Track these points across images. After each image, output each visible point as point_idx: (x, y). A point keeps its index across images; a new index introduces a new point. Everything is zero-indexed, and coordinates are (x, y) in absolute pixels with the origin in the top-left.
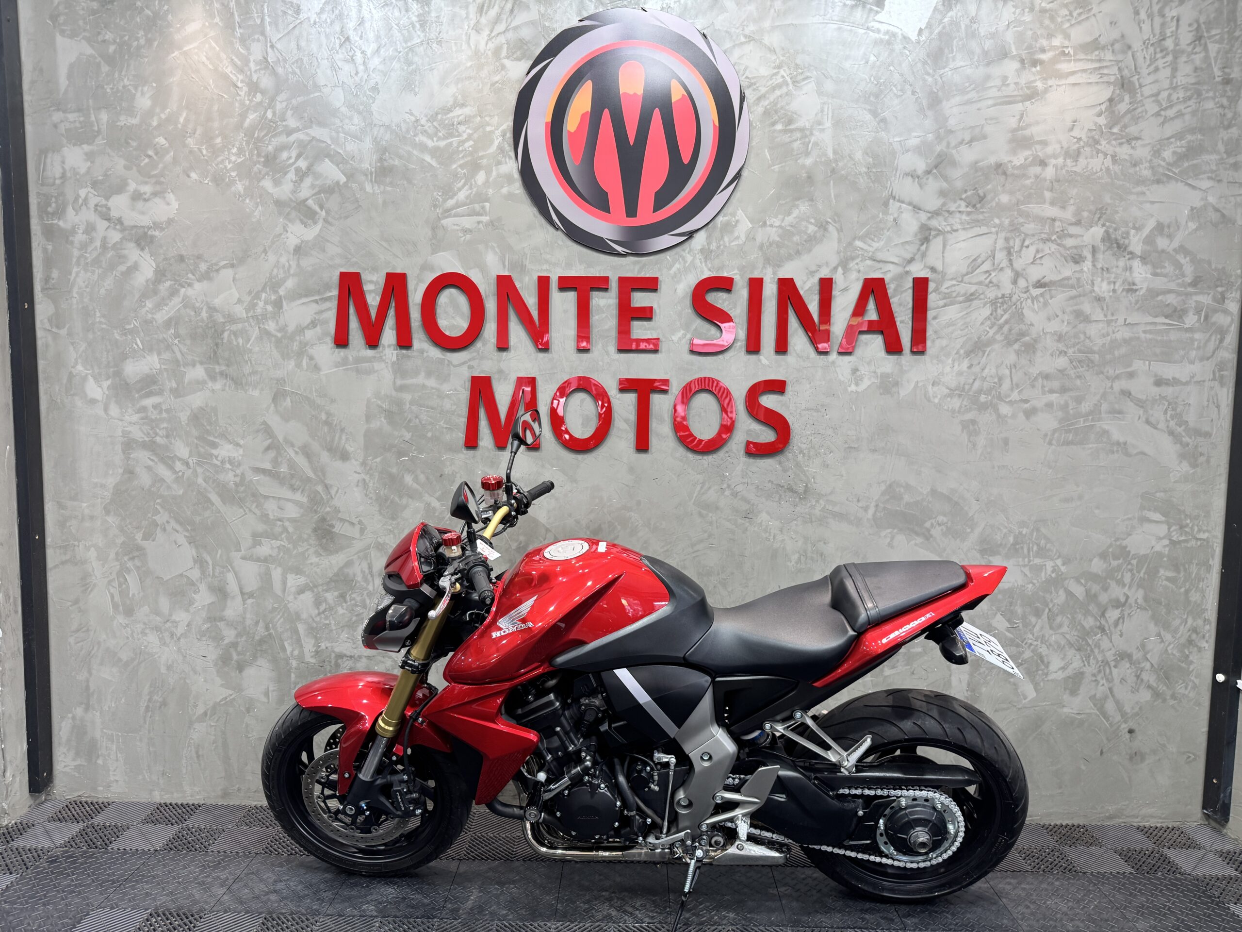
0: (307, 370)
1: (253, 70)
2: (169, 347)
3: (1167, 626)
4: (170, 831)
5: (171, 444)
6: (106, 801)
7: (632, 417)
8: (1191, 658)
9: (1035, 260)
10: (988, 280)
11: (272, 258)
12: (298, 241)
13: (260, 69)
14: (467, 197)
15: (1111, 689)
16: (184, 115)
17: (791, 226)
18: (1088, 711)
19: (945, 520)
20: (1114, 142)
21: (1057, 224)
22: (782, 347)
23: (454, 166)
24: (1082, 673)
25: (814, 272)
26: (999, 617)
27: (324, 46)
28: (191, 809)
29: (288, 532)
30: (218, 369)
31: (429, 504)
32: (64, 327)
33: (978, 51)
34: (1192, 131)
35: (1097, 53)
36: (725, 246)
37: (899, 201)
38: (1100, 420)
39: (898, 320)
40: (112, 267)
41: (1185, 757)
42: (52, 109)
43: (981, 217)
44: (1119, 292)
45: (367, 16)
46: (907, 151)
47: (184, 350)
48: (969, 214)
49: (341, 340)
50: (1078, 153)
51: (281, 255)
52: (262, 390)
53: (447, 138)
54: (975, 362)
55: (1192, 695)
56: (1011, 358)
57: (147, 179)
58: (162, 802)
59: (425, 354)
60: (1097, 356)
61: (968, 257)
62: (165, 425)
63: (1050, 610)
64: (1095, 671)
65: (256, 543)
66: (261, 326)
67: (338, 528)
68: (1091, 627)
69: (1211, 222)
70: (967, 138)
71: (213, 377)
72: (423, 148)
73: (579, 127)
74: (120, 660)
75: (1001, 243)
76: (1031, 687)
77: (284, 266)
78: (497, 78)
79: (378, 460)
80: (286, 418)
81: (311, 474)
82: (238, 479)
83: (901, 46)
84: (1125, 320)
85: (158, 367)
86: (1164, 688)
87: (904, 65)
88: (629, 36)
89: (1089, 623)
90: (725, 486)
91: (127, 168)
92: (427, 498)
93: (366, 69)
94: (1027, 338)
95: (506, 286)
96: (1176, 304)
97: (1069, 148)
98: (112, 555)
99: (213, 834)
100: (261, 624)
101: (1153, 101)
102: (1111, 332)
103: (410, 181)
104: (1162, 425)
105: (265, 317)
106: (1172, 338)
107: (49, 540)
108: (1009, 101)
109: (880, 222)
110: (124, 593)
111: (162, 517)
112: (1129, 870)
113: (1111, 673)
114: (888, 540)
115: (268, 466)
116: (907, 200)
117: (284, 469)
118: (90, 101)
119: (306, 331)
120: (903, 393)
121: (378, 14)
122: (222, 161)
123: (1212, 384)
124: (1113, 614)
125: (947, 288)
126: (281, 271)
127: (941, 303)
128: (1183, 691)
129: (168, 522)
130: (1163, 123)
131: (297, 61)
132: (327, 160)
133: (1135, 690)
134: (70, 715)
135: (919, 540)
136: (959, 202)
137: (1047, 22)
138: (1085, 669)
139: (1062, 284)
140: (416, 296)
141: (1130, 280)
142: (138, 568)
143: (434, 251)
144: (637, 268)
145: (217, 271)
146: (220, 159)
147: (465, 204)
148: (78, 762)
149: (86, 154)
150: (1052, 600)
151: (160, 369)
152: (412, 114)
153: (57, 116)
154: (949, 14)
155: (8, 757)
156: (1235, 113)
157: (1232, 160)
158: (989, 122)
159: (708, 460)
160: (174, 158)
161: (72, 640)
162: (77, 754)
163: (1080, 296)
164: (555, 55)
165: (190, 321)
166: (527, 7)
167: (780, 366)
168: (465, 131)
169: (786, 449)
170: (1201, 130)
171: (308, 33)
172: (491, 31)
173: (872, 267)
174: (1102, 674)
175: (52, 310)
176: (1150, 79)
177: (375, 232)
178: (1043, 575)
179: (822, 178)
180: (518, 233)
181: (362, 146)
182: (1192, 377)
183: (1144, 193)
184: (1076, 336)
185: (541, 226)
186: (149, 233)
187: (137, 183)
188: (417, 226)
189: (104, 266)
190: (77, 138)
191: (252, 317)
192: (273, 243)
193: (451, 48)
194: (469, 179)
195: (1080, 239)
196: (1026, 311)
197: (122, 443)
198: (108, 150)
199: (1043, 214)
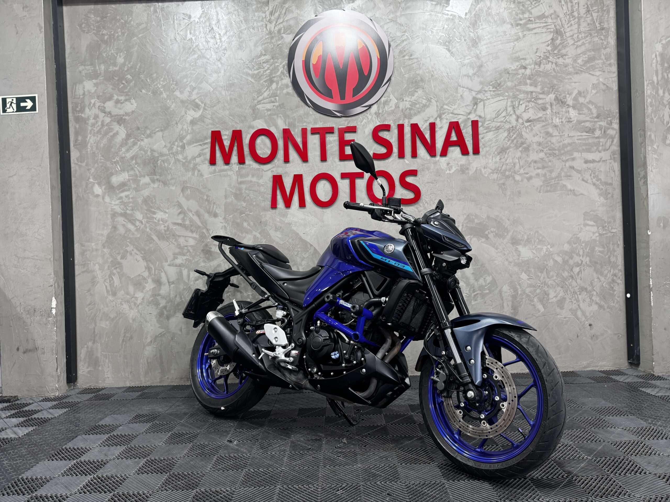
0: (197, 176)
1: (170, 44)
2: (132, 169)
3: (602, 274)
4: (138, 393)
5: (134, 213)
6: (103, 387)
7: (348, 190)
8: (614, 288)
9: (525, 110)
10: (505, 121)
11: (180, 126)
12: (192, 118)
13: (173, 43)
14: (268, 95)
15: (579, 305)
16: (139, 65)
17: (415, 101)
18: (569, 316)
19: (495, 230)
20: (555, 57)
21: (534, 94)
22: (414, 155)
23: (262, 82)
24: (565, 298)
25: (427, 120)
26: (523, 273)
27: (202, 32)
28: (145, 388)
29: (190, 252)
30: (155, 177)
31: (255, 236)
32: (84, 162)
33: (492, 21)
34: (589, 51)
35: (544, 19)
36: (386, 111)
37: (462, 87)
38: (561, 180)
39: (466, 140)
40: (106, 133)
41: (617, 336)
42: (79, 65)
43: (499, 92)
44: (564, 122)
45: (221, 18)
46: (464, 66)
47: (140, 170)
48: (494, 91)
49: (213, 161)
50: (540, 63)
51: (184, 124)
52: (176, 186)
53: (258, 69)
55: (617, 306)
56: (519, 154)
57: (122, 94)
58: (131, 386)
59: (251, 166)
60: (557, 152)
61: (496, 111)
62: (131, 205)
63: (547, 269)
64: (571, 297)
65: (175, 258)
66: (176, 157)
67: (213, 249)
68: (567, 276)
69: (602, 90)
70: (491, 58)
71: (153, 181)
72: (248, 74)
73: (317, 62)
74: (110, 317)
75: (509, 104)
76: (542, 306)
77: (185, 130)
78: (280, 42)
79: (231, 216)
80: (188, 199)
81: (200, 224)
82: (166, 228)
83: (458, 21)
84: (568, 135)
85: (128, 178)
86: (604, 303)
87: (460, 29)
89: (566, 274)
91: (112, 89)
92: (254, 233)
93: (221, 41)
94: (525, 145)
95: (287, 133)
96: (590, 126)
97: (536, 60)
98: (106, 267)
100: (178, 296)
101: (571, 39)
102: (562, 140)
103: (242, 89)
104: (590, 181)
105: (177, 153)
106: (590, 142)
107: (76, 262)
108: (508, 42)
109: (455, 96)
110: (112, 285)
111: (130, 248)
112: (594, 382)
113: (578, 297)
115: (180, 221)
116: (466, 87)
117: (187, 222)
118: (96, 60)
119: (196, 159)
120: (471, 173)
121: (225, 18)
122: (157, 84)
123: (610, 161)
124: (576, 270)
125: (487, 125)
126: (184, 132)
127: (485, 131)
128: (612, 304)
130: (576, 48)
132: (204, 82)
133: (590, 305)
134: (86, 346)
135: (483, 240)
136: (489, 86)
137: (521, 7)
138: (566, 296)
139: (538, 120)
140: (246, 140)
141: (569, 117)
142: (118, 273)
143: (254, 120)
144: (346, 123)
145: (155, 133)
146: (155, 83)
147: (267, 98)
148: (89, 369)
149: (94, 84)
150: (547, 265)
152: (242, 60)
153: (81, 68)
154: (479, 6)
155: (58, 363)
156: (608, 42)
157: (608, 62)
158: (500, 51)
160: (135, 84)
161: (87, 309)
162: (89, 365)
163: (547, 125)
164: (305, 32)
165: (143, 156)
166: (292, 12)
167: (414, 164)
168: (266, 66)
169: (419, 201)
170: (593, 50)
171: (195, 27)
172: (276, 23)
173: (452, 117)
174: (574, 298)
175: (78, 154)
176: (569, 30)
177: (227, 112)
178: (542, 253)
179: (427, 79)
180: (291, 110)
181: (219, 75)
182: (601, 159)
183: (571, 79)
184: (547, 143)
185: (302, 106)
186: (124, 117)
187: (118, 96)
188: (246, 109)
189: (102, 133)
190: (91, 77)
191: (171, 153)
192: (180, 119)
193: (258, 30)
194: (269, 87)
195: (544, 100)
196: (523, 133)
197: (111, 214)
198: (105, 82)
199: (527, 90)
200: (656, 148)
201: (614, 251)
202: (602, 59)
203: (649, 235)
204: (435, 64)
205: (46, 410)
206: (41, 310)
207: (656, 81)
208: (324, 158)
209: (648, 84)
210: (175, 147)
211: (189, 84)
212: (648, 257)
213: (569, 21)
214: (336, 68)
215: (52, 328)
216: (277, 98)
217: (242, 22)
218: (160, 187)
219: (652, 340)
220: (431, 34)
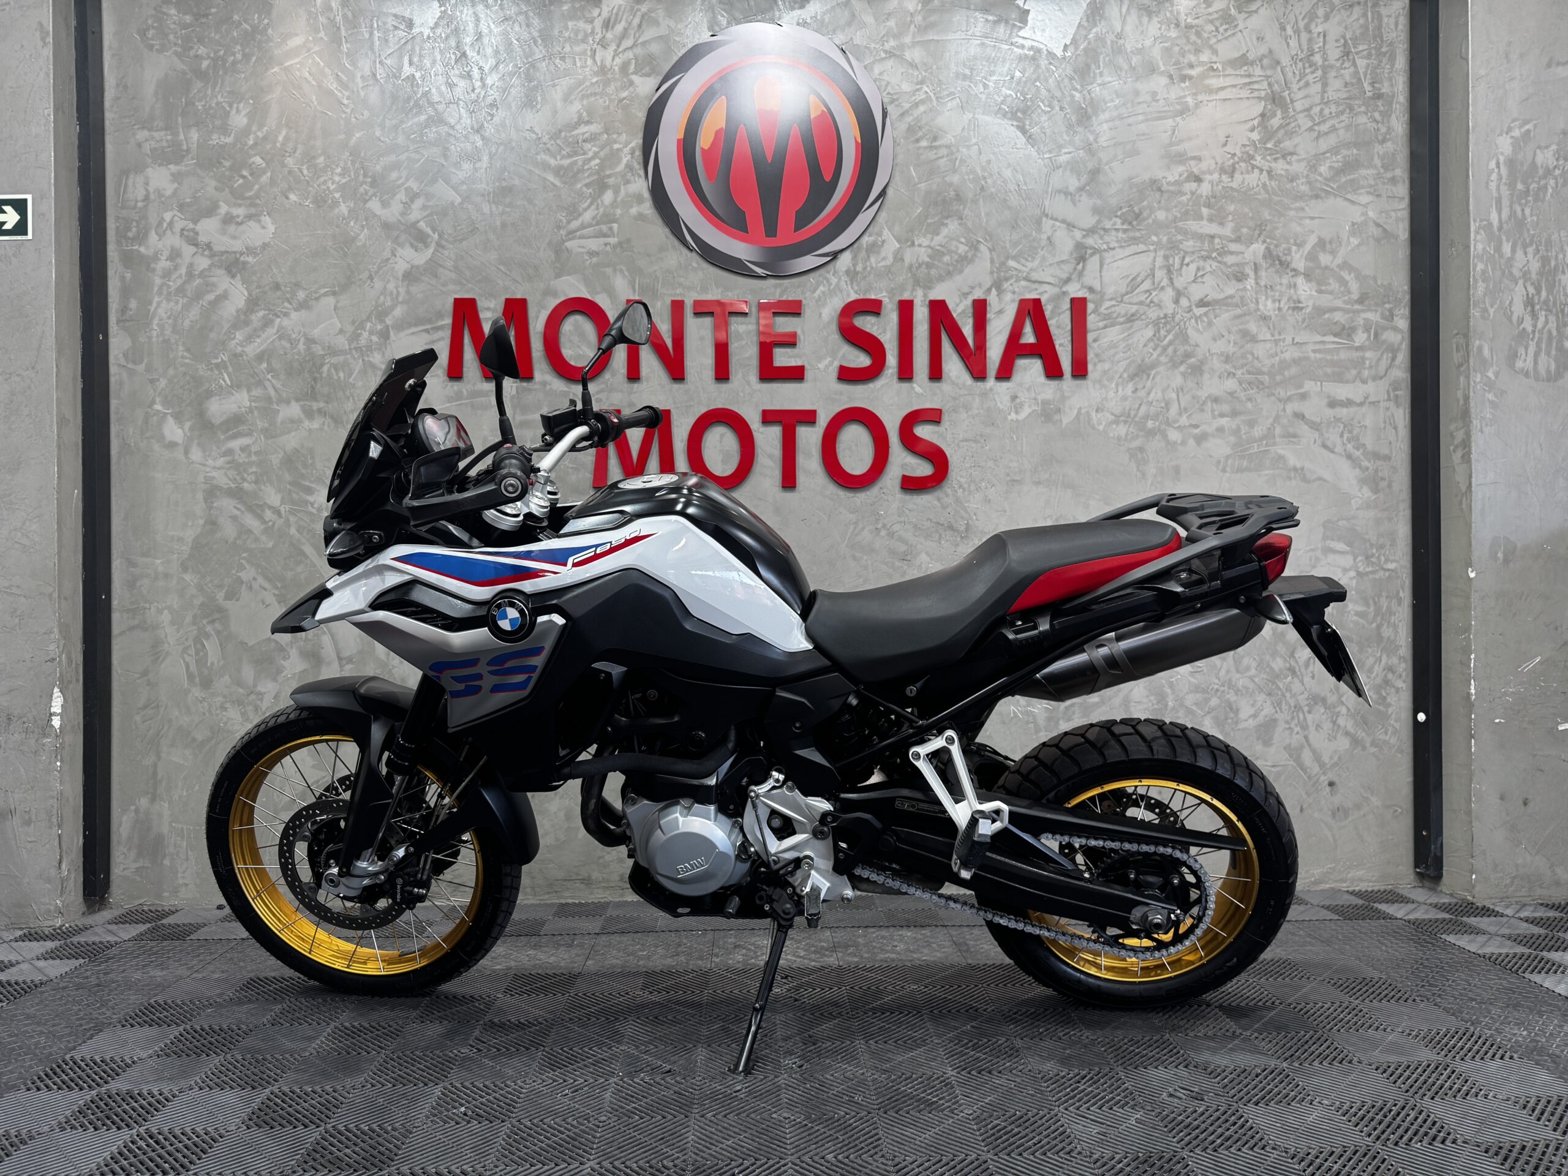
1: (360, 86)
2: (260, 383)
5: (260, 490)
6: (173, 909)
7: (777, 452)
8: (1389, 700)
9: (1196, 278)
10: (1148, 300)
11: (378, 284)
12: (407, 266)
13: (368, 86)
14: (593, 219)
15: (1306, 737)
16: (284, 133)
17: (941, 246)
18: (1283, 763)
20: (1268, 158)
21: (1217, 241)
22: (936, 373)
23: (579, 186)
24: (1275, 721)
25: (968, 294)
27: (439, 62)
30: (315, 406)
32: (141, 362)
33: (1125, 66)
34: (1347, 145)
35: (1245, 68)
36: (872, 268)
37: (1052, 219)
38: (1275, 444)
39: (1057, 343)
40: (198, 295)
41: (1391, 811)
42: (136, 127)
43: (1138, 234)
44: (1285, 311)
45: (485, 31)
46: (1058, 168)
47: (278, 385)
48: (1125, 231)
49: (455, 372)
50: (1234, 170)
51: (389, 281)
53: (569, 156)
54: (1140, 386)
55: (1393, 741)
56: (1178, 380)
57: (240, 202)
59: (548, 387)
60: (1266, 377)
61: (1128, 276)
62: (254, 469)
66: (366, 359)
68: (1280, 669)
69: (1373, 237)
70: (1120, 154)
71: (309, 414)
72: (546, 166)
73: (714, 144)
74: (194, 740)
75: (1160, 261)
77: (391, 293)
78: (625, 94)
83: (1047, 62)
84: (1293, 339)
85: (248, 404)
86: (1364, 734)
87: (1050, 81)
89: (1278, 664)
90: (879, 526)
91: (216, 189)
93: (484, 85)
94: (1193, 360)
96: (1342, 321)
97: (1223, 163)
98: (189, 619)
101: (1306, 116)
102: (1279, 350)
103: (530, 202)
104: (1339, 449)
105: (369, 348)
106: (1343, 358)
107: (115, 603)
108: (1160, 117)
109: (1034, 240)
110: (201, 661)
111: (248, 574)
112: (1337, 917)
113: (1305, 719)
116: (1060, 218)
118: (179, 119)
120: (1066, 419)
121: (496, 30)
123: (1387, 404)
124: (1303, 655)
125: (1107, 309)
126: (389, 299)
127: (1101, 324)
128: (1382, 737)
129: (254, 579)
130: (1317, 138)
132: (442, 182)
133: (1332, 738)
134: (133, 808)
136: (1115, 219)
137: (1193, 38)
138: (1277, 716)
139: (1226, 302)
140: (537, 324)
141: (1295, 297)
142: (218, 633)
143: (558, 276)
144: (778, 291)
145: (317, 299)
146: (322, 179)
147: (591, 226)
148: (140, 864)
149: (172, 175)
151: (250, 408)
152: (533, 132)
153: (142, 135)
154: (1094, 30)
155: (64, 848)
156: (1389, 128)
157: (1389, 175)
158: (1141, 138)
159: (861, 498)
160: (272, 179)
161: (138, 718)
162: (140, 854)
163: (1245, 315)
164: (687, 71)
165: (286, 354)
166: (657, 23)
167: (935, 394)
168: (591, 149)
169: (944, 483)
170: (1356, 145)
171: (422, 49)
172: (618, 46)
173: (1026, 287)
174: (1296, 721)
175: (127, 343)
176: (1301, 94)
177: (493, 256)
179: (971, 195)
180: (649, 255)
181: (478, 165)
182: (1366, 398)
183: (1303, 209)
184: (1243, 356)
185: (674, 247)
186: (242, 259)
187: (229, 206)
188: (539, 249)
189: (189, 295)
190: (163, 157)
191: (355, 348)
192: (380, 268)
193: (575, 64)
194: (595, 198)
195: (1240, 257)
196: (1190, 332)
197: (204, 491)
198: (199, 171)
199: (1201, 231)
200: (1493, 378)
201: (1391, 613)
202: (1375, 167)
203: (1470, 579)
204: (989, 162)
205: (29, 961)
206: (24, 719)
207: (1496, 223)
208: (722, 372)
209: (1480, 227)
210: (365, 334)
211: (403, 184)
212: (1467, 629)
213: (1303, 75)
214: (758, 161)
215: (50, 763)
216: (615, 226)
217: (535, 42)
218: (326, 428)
219: (1471, 822)
220: (982, 90)
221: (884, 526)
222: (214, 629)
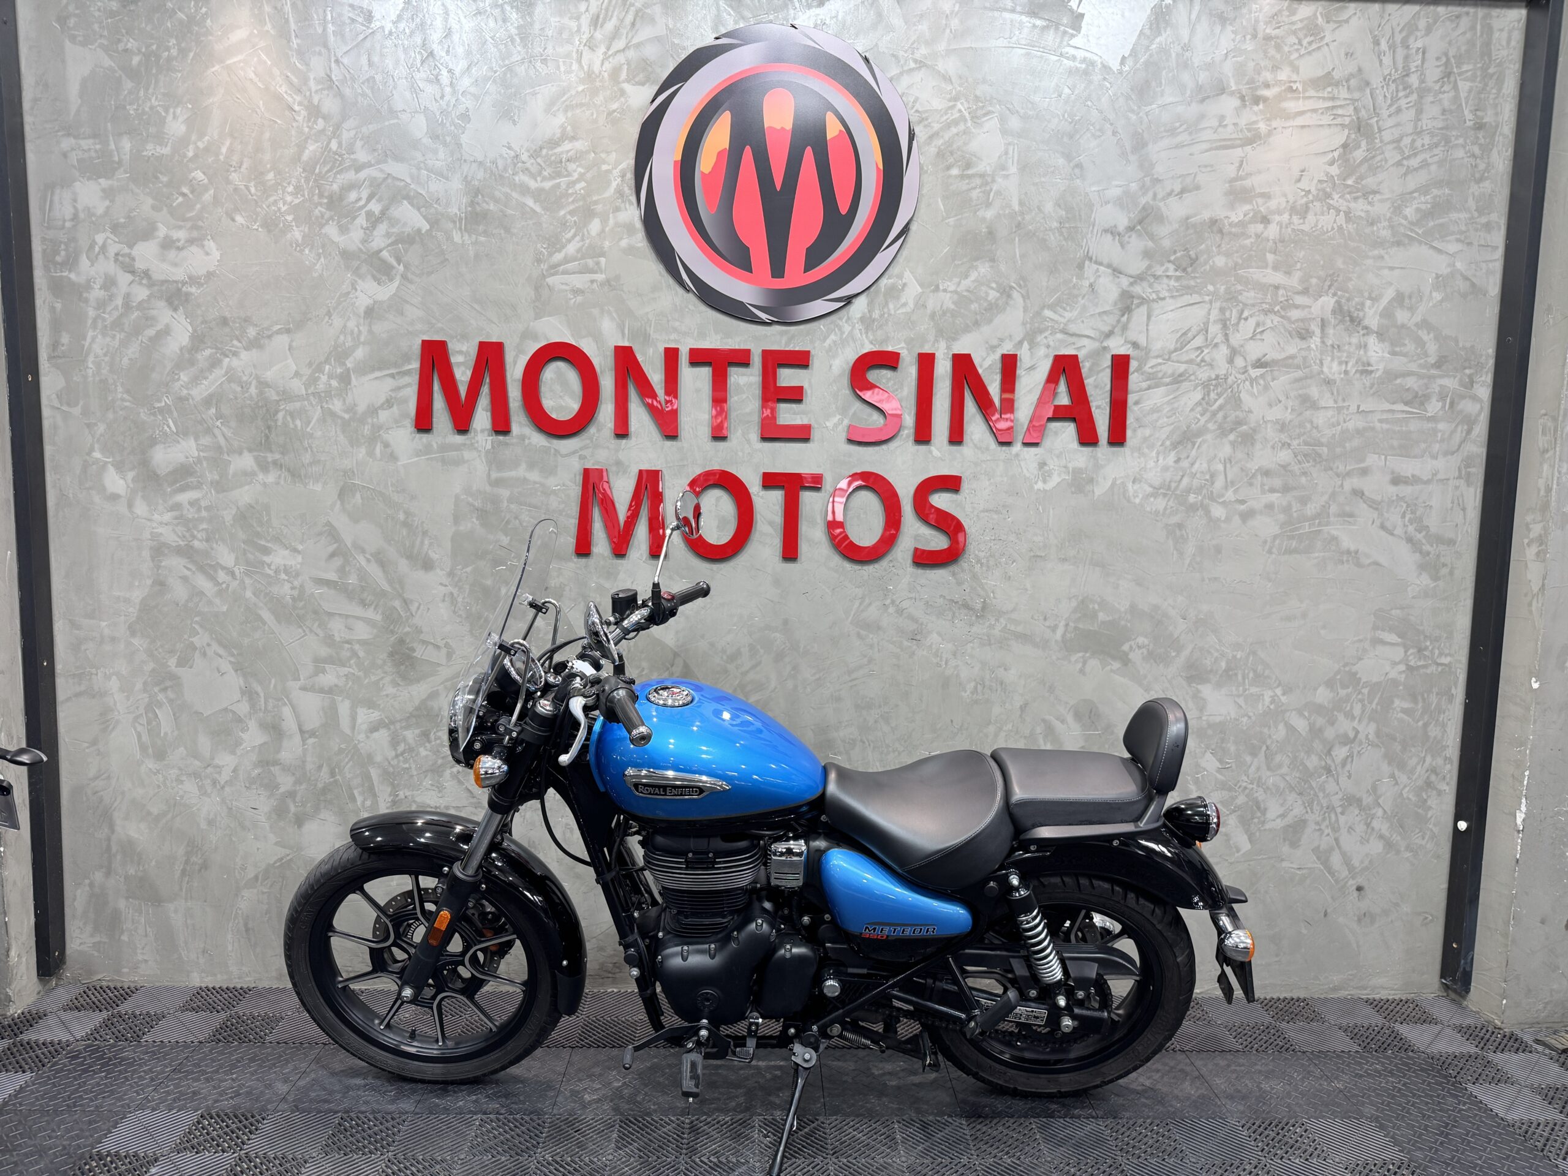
0: (381, 460)
1: (313, 89)
3: (1402, 766)
4: (218, 1019)
5: (212, 549)
6: (132, 985)
7: (778, 518)
8: (1429, 803)
9: (1254, 335)
10: (1199, 359)
11: (337, 322)
12: (371, 302)
13: (322, 89)
14: (579, 250)
15: (1337, 840)
16: (228, 143)
17: (968, 291)
18: (1310, 865)
19: (1146, 641)
20: (1348, 196)
21: (1281, 292)
22: (956, 436)
23: (562, 213)
24: (1304, 821)
25: (996, 347)
26: (1208, 755)
27: (402, 62)
28: (238, 994)
29: (359, 657)
30: (270, 457)
32: (77, 404)
33: (1191, 84)
34: (1439, 184)
35: (1329, 89)
36: (890, 315)
37: (1096, 263)
38: (1328, 524)
39: (1094, 406)
40: (137, 331)
41: (1421, 918)
42: (60, 134)
43: (1192, 283)
44: (1351, 374)
45: (455, 26)
46: (1107, 203)
47: (229, 434)
48: (1178, 279)
49: (423, 422)
50: (1306, 209)
51: (349, 319)
52: (325, 483)
53: (551, 178)
54: (1183, 456)
55: (1428, 846)
56: (1226, 450)
57: (180, 223)
58: (203, 985)
59: (527, 441)
60: (1325, 449)
61: (1177, 331)
62: (204, 526)
63: (1267, 747)
64: (1319, 819)
65: (319, 671)
66: (324, 404)
67: (420, 652)
68: (1315, 768)
69: (1459, 292)
70: (1177, 188)
71: (264, 467)
72: (524, 190)
73: (714, 168)
74: (149, 813)
75: (1215, 314)
76: (1245, 837)
77: (352, 332)
78: (615, 106)
79: (469, 569)
80: (355, 518)
81: (386, 587)
82: (295, 593)
83: (1100, 77)
84: (1359, 407)
85: (196, 454)
86: (1399, 838)
87: (1103, 100)
88: (777, 56)
89: (1313, 762)
90: (888, 602)
91: (154, 208)
93: (454, 92)
94: (1245, 427)
95: (626, 360)
96: (1416, 389)
97: (1295, 202)
98: (139, 686)
99: (270, 1022)
100: (325, 769)
101: (1395, 148)
102: (1341, 419)
103: (507, 230)
104: (1399, 531)
105: (328, 394)
106: (1412, 429)
107: (59, 667)
108: (1226, 145)
109: (1074, 287)
110: (154, 732)
111: (201, 639)
112: (1356, 1048)
113: (1337, 820)
114: (1080, 665)
115: (332, 576)
116: (1105, 262)
117: (352, 580)
118: (109, 125)
119: (380, 412)
120: (1100, 490)
121: (468, 24)
123: (1457, 482)
124: (1341, 752)
125: (1152, 367)
126: (349, 338)
127: (1144, 385)
128: (1419, 841)
130: (1405, 174)
131: (368, 80)
132: (405, 202)
133: (1364, 841)
134: (87, 881)
135: (1116, 665)
136: (1167, 265)
137: (1272, 52)
138: (1307, 817)
139: (1287, 363)
140: (515, 371)
141: (1365, 359)
142: (171, 701)
143: (538, 316)
144: (784, 339)
145: (269, 337)
146: (271, 199)
147: (575, 259)
148: (97, 939)
149: (103, 190)
150: (1270, 736)
151: (198, 458)
152: (510, 148)
153: (66, 143)
154: (1158, 40)
156: (1488, 164)
157: (1484, 220)
158: (1204, 170)
159: (868, 571)
160: (215, 197)
161: (89, 789)
162: (96, 928)
163: (1306, 378)
164: (686, 81)
165: (236, 398)
166: (652, 20)
167: (954, 459)
168: (576, 170)
169: (960, 559)
170: (1449, 184)
171: (383, 46)
172: (608, 49)
173: (1062, 341)
174: (1327, 822)
175: (61, 383)
176: (1390, 122)
177: (465, 292)
178: (1260, 706)
179: (1005, 233)
180: (640, 295)
181: (448, 186)
182: (1434, 475)
183: (1381, 257)
184: (1301, 425)
185: (670, 288)
186: (184, 289)
187: (168, 228)
188: (517, 285)
189: (127, 329)
190: (92, 170)
191: (313, 394)
192: (338, 303)
193: (558, 68)
194: (580, 228)
195: (1307, 310)
196: (1243, 396)
197: (151, 548)
198: (132, 186)
199: (1264, 280)
201: (1440, 710)
202: (1469, 210)
203: (1532, 690)
204: (1028, 195)
208: (719, 431)
210: (324, 378)
211: (363, 206)
212: (1522, 744)
213: (1395, 99)
218: (282, 482)
219: (1507, 945)
221: (893, 602)
222: (166, 698)
